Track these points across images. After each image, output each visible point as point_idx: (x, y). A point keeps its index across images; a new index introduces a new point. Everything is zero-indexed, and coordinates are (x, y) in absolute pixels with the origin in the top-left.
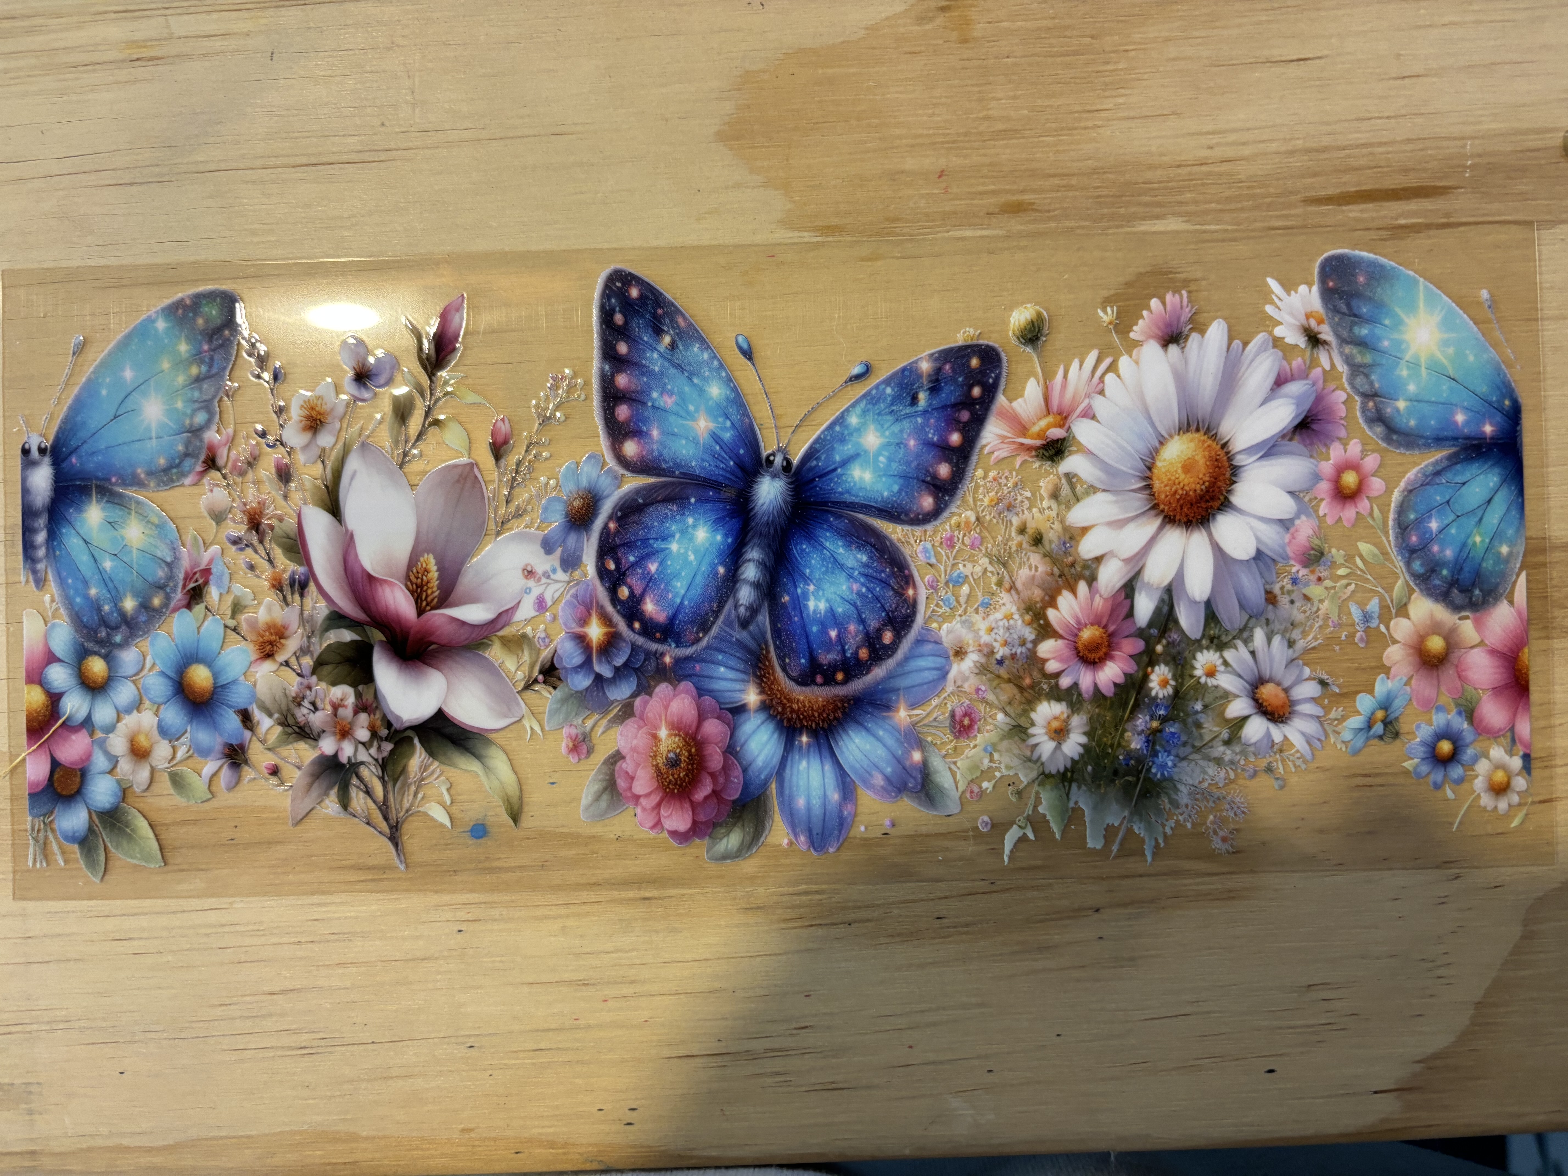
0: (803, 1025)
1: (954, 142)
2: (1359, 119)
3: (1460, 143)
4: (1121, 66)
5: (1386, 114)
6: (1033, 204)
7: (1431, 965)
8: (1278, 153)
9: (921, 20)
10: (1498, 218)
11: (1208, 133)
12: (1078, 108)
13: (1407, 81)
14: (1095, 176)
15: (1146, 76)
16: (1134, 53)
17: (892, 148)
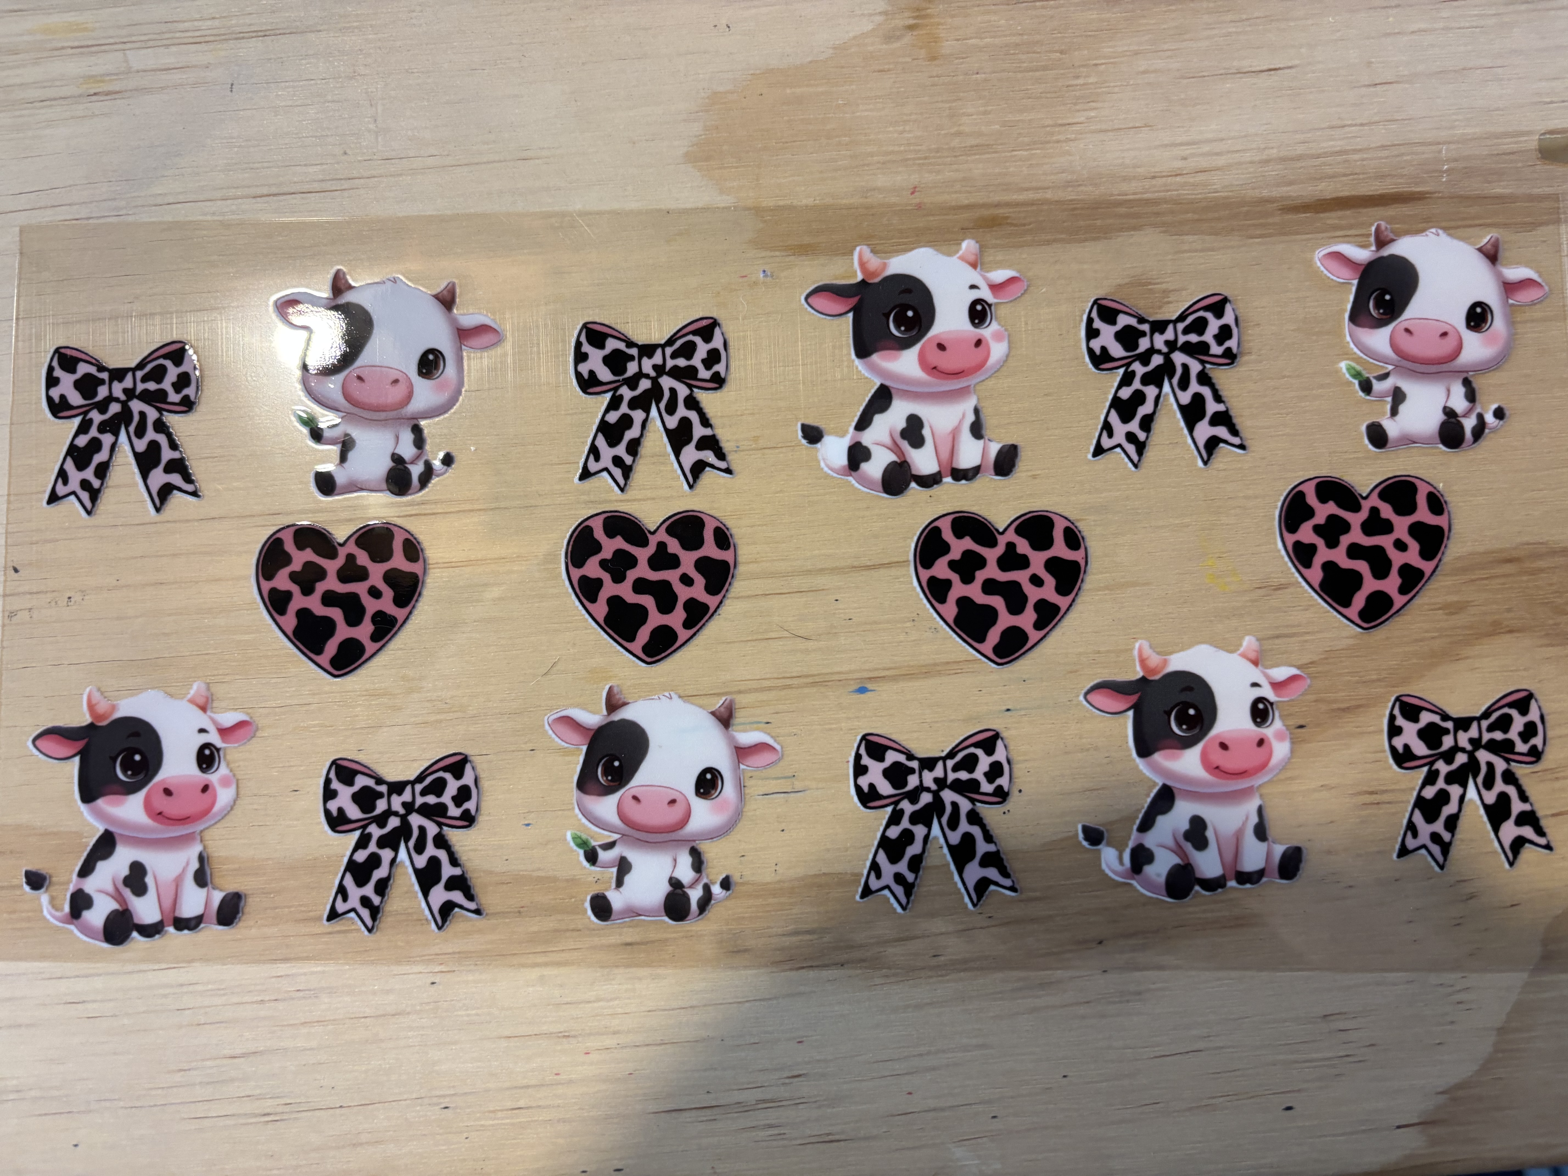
0: (796, 1073)
1: (926, 158)
2: (1332, 127)
3: (1434, 148)
4: (1091, 80)
5: (1359, 121)
6: (1007, 218)
7: (1449, 990)
8: (1252, 162)
9: (889, 38)
10: (1477, 222)
11: (1181, 144)
12: (1050, 122)
13: (1379, 88)
14: (1070, 189)
15: (1116, 90)
16: (1104, 66)
17: (864, 165)
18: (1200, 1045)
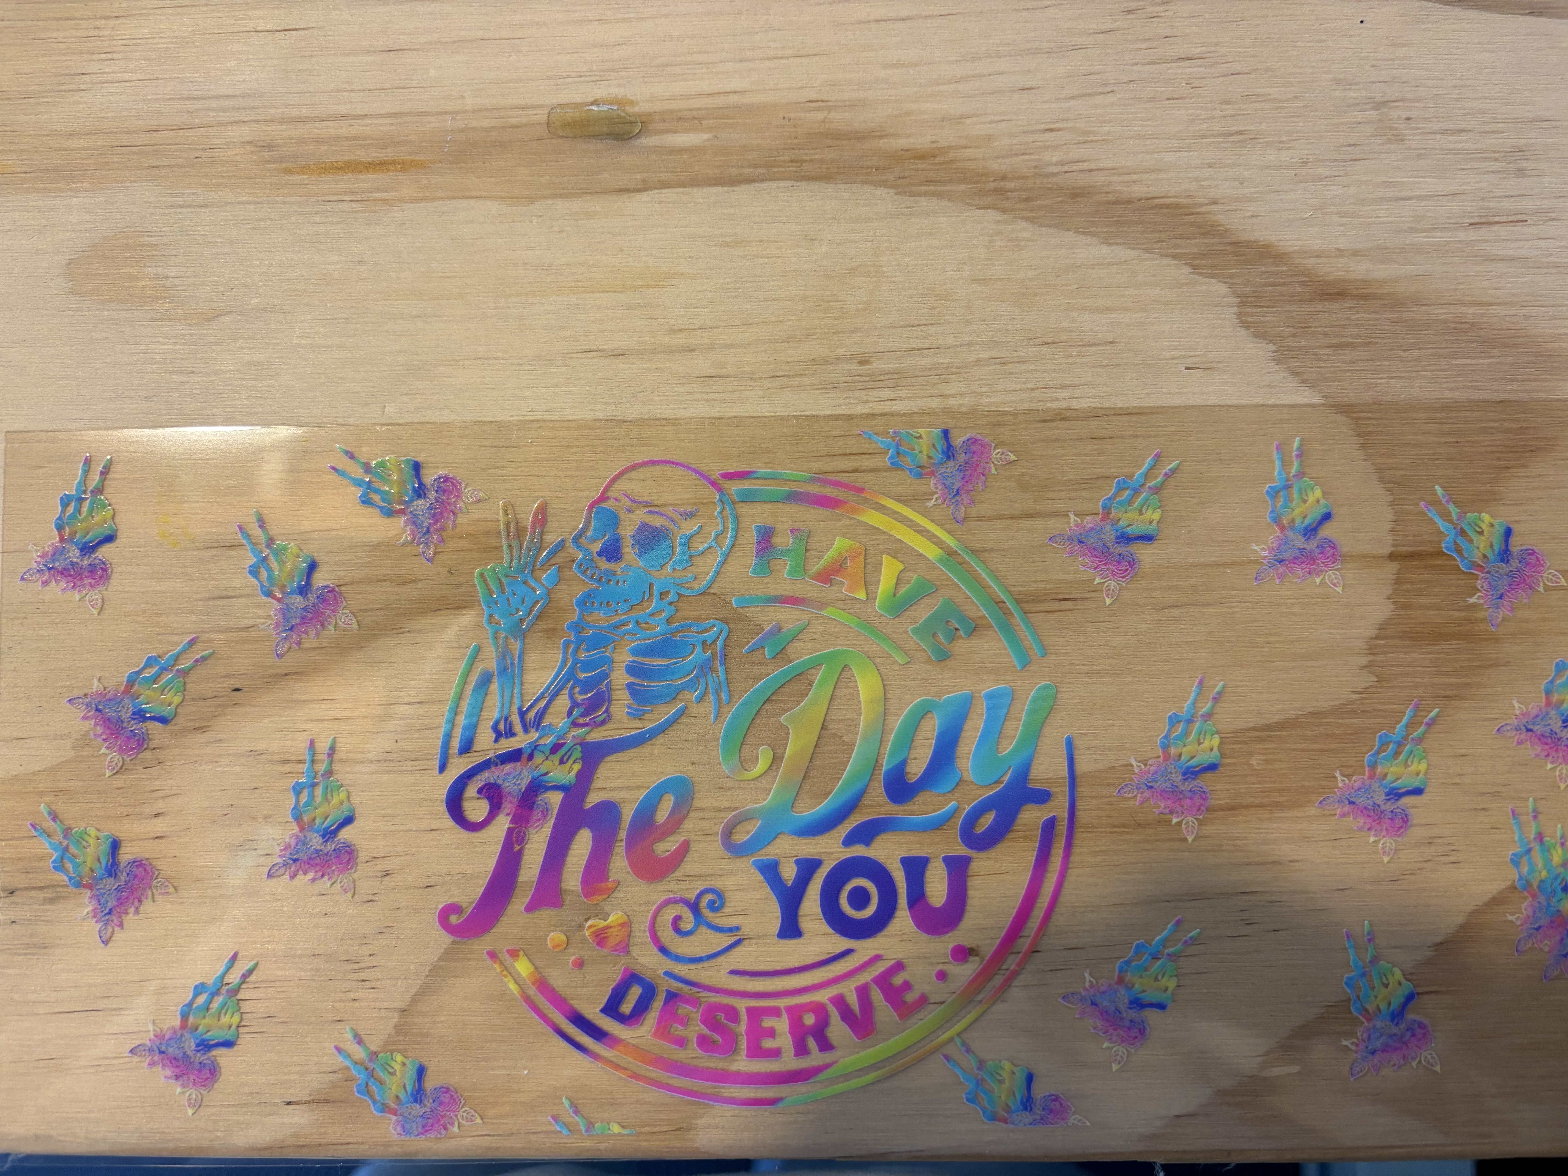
2: (340, 91)
3: (440, 118)
4: (108, 32)
5: (367, 87)
7: (356, 966)
10: (474, 194)
11: (188, 99)
12: (65, 71)
13: (392, 54)
18: (101, 1004)
